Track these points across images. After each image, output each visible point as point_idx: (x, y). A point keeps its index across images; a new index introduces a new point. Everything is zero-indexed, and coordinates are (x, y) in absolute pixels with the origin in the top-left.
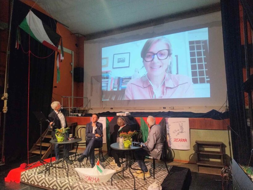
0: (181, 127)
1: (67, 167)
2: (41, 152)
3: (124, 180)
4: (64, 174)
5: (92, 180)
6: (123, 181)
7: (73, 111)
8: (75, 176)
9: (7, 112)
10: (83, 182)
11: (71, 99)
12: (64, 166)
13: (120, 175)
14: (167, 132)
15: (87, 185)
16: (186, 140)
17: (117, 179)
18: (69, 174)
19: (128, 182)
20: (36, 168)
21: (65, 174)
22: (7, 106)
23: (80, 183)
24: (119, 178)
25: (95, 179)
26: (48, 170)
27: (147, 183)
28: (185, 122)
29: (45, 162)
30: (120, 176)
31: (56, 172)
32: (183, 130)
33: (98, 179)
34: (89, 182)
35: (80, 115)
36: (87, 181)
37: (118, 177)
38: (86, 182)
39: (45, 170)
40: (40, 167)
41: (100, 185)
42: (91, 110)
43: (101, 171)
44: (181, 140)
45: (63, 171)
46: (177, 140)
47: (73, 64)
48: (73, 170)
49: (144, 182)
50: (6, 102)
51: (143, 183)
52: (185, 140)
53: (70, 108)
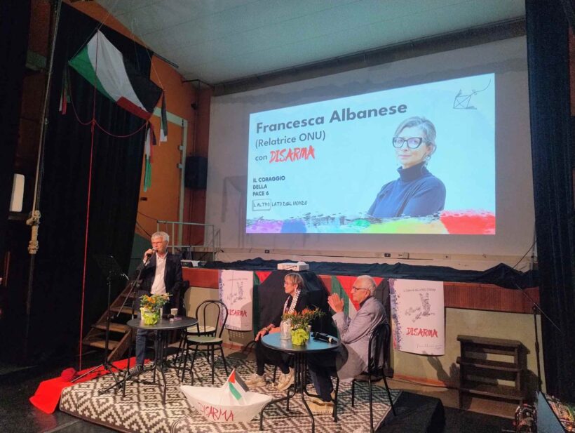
0: (426, 302)
1: (162, 382)
2: (107, 345)
3: (290, 420)
4: (155, 397)
5: (218, 414)
6: (288, 422)
7: (181, 255)
8: (181, 404)
9: (37, 252)
10: (198, 419)
11: (177, 226)
12: (156, 378)
13: (282, 406)
14: (392, 312)
15: (207, 425)
16: (435, 332)
17: (273, 415)
18: (167, 398)
19: (298, 424)
20: (95, 381)
21: (159, 398)
22: (39, 238)
23: (190, 419)
24: (278, 414)
25: (225, 413)
26: (120, 387)
27: (340, 428)
28: (434, 290)
29: (116, 368)
30: (280, 408)
31: (139, 392)
32: (429, 308)
33: (231, 413)
34: (211, 419)
35: (195, 263)
36: (206, 417)
37: (276, 412)
38: (204, 419)
39: (115, 387)
40: (104, 379)
41: (235, 427)
42: (221, 253)
43: (238, 396)
44: (423, 333)
45: (154, 390)
46: (414, 332)
47: (184, 148)
48: (176, 389)
49: (334, 426)
50: (35, 229)
51: (332, 429)
52: (433, 333)
53: (175, 248)
